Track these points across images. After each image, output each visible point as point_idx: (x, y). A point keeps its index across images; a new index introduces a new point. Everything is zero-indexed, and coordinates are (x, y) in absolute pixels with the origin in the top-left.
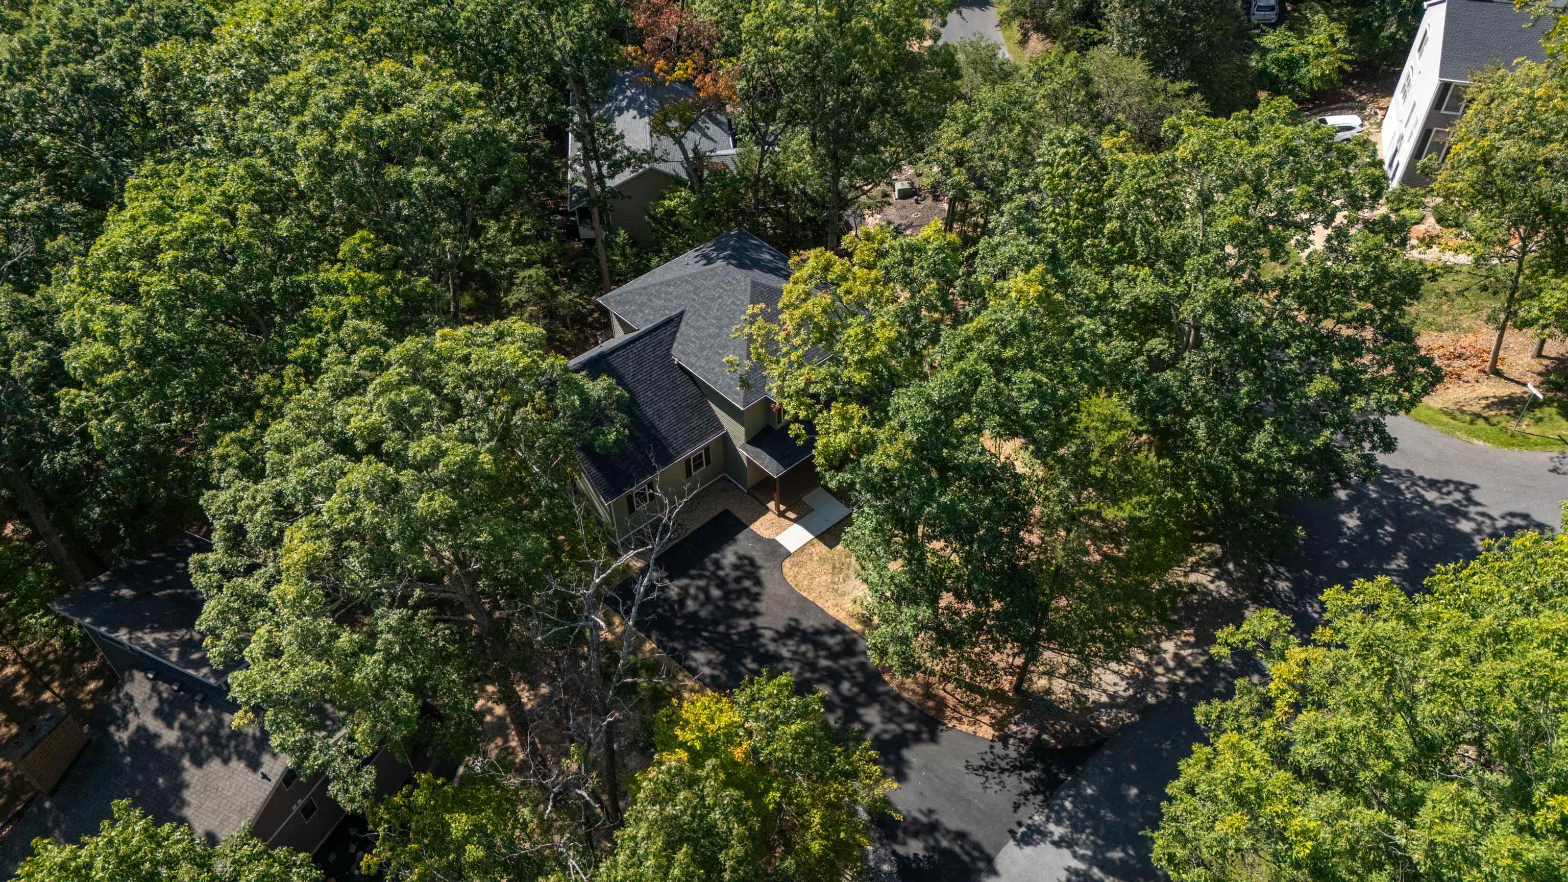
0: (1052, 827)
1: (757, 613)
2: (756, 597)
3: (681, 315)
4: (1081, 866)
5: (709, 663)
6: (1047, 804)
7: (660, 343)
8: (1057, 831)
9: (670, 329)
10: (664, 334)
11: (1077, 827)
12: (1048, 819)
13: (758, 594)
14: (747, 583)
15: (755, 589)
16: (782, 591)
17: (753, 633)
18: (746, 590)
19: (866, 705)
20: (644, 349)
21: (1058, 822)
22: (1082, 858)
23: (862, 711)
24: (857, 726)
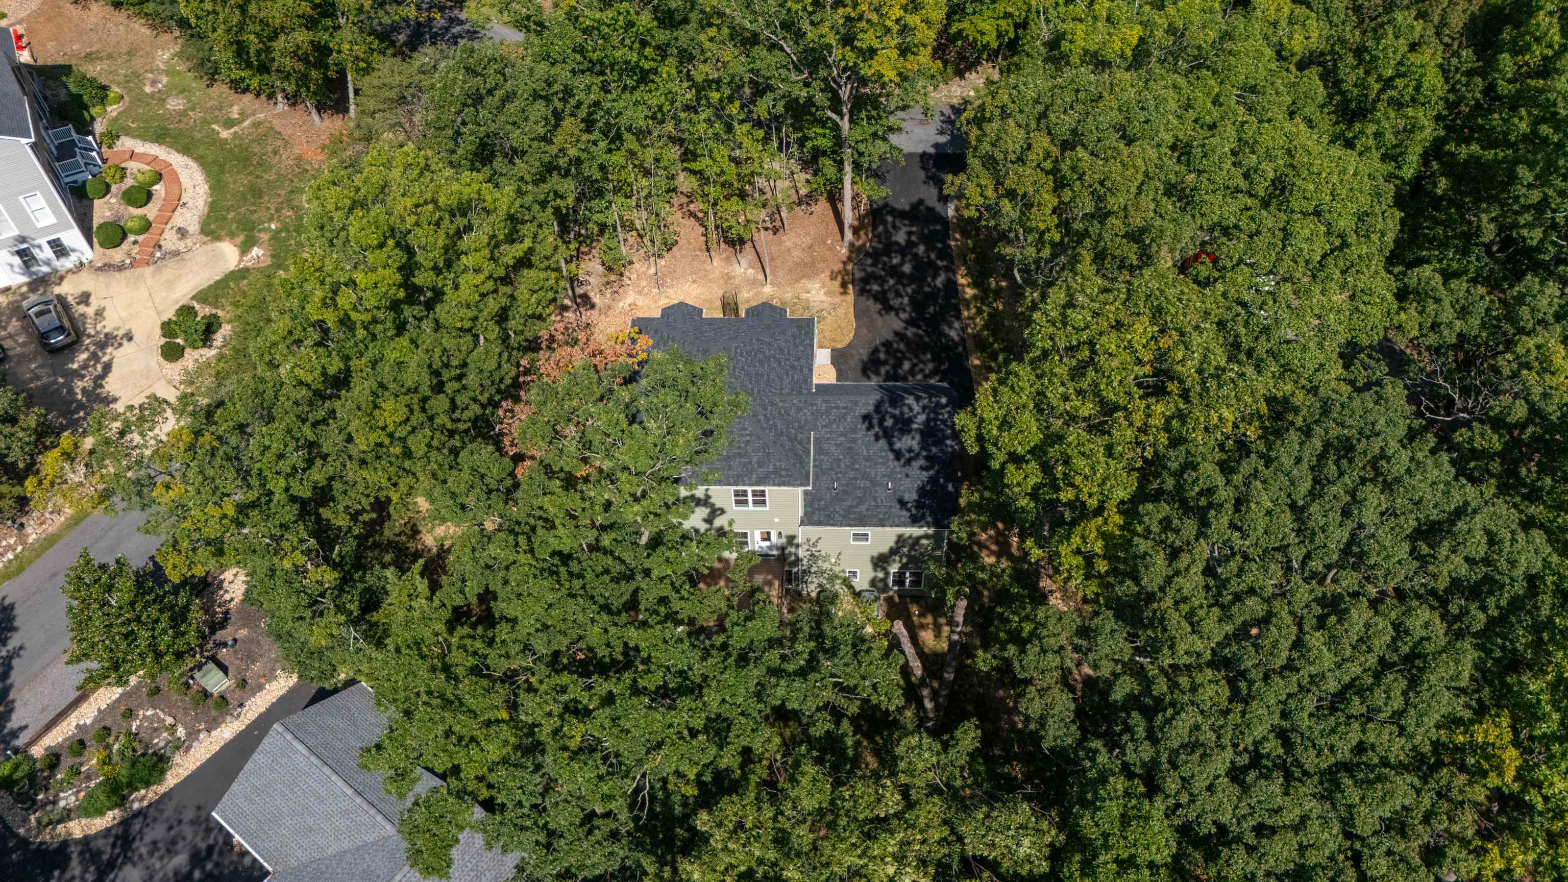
1: (896, 333)
2: (887, 344)
5: (951, 327)
13: (883, 345)
14: (882, 356)
15: (883, 349)
16: (864, 331)
17: (910, 322)
18: (887, 353)
19: (897, 243)
23: (903, 243)
24: (914, 238)
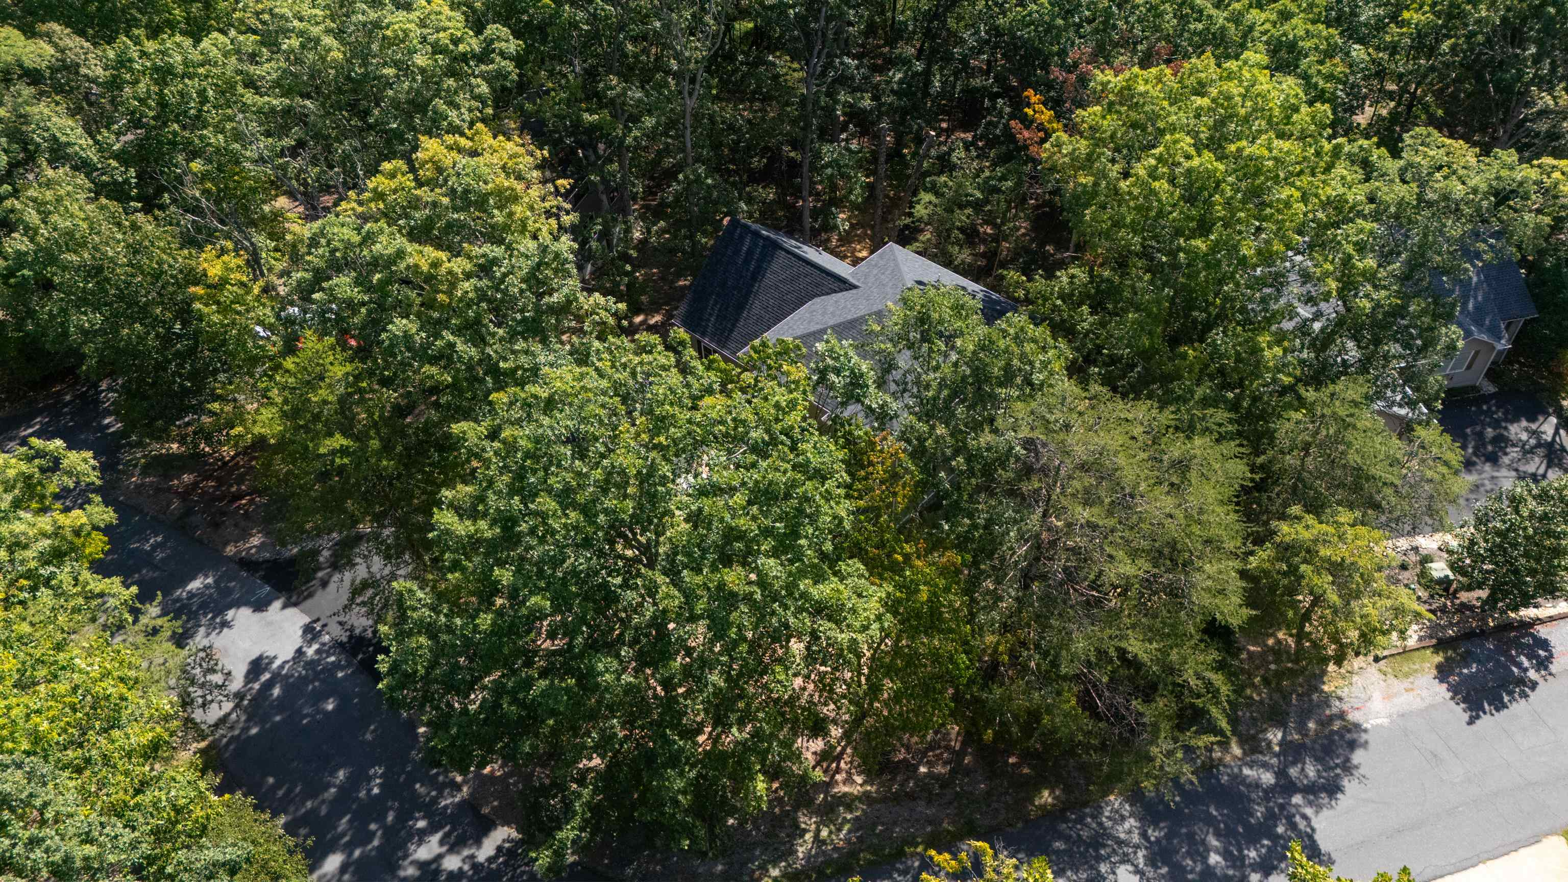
0: (315, 646)
3: (855, 287)
4: (275, 666)
6: (338, 646)
7: (817, 285)
8: (310, 652)
9: (835, 286)
10: (830, 283)
11: (311, 664)
12: (324, 644)
20: (806, 276)
21: (318, 652)
22: (282, 667)
